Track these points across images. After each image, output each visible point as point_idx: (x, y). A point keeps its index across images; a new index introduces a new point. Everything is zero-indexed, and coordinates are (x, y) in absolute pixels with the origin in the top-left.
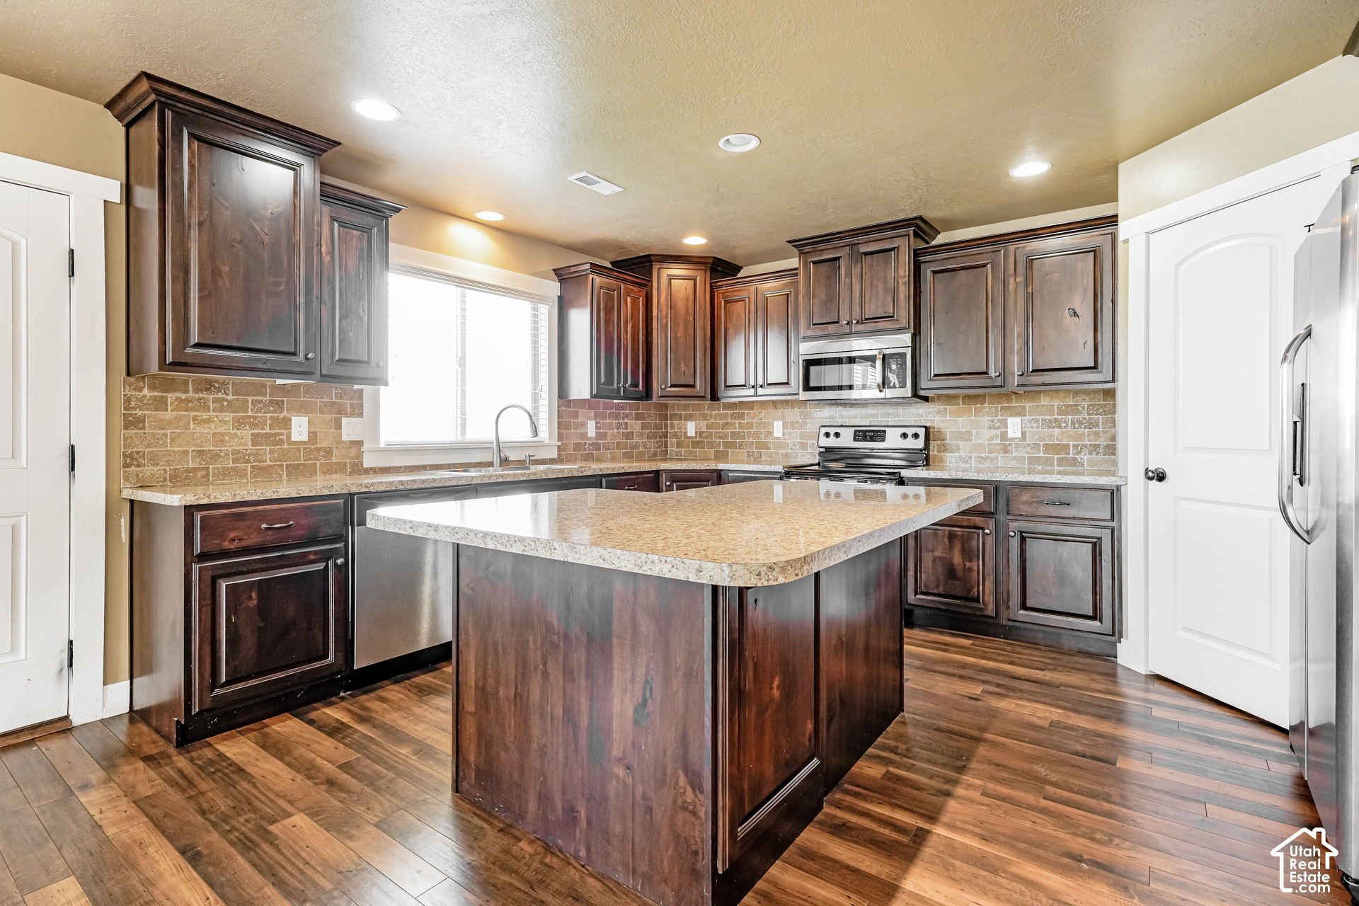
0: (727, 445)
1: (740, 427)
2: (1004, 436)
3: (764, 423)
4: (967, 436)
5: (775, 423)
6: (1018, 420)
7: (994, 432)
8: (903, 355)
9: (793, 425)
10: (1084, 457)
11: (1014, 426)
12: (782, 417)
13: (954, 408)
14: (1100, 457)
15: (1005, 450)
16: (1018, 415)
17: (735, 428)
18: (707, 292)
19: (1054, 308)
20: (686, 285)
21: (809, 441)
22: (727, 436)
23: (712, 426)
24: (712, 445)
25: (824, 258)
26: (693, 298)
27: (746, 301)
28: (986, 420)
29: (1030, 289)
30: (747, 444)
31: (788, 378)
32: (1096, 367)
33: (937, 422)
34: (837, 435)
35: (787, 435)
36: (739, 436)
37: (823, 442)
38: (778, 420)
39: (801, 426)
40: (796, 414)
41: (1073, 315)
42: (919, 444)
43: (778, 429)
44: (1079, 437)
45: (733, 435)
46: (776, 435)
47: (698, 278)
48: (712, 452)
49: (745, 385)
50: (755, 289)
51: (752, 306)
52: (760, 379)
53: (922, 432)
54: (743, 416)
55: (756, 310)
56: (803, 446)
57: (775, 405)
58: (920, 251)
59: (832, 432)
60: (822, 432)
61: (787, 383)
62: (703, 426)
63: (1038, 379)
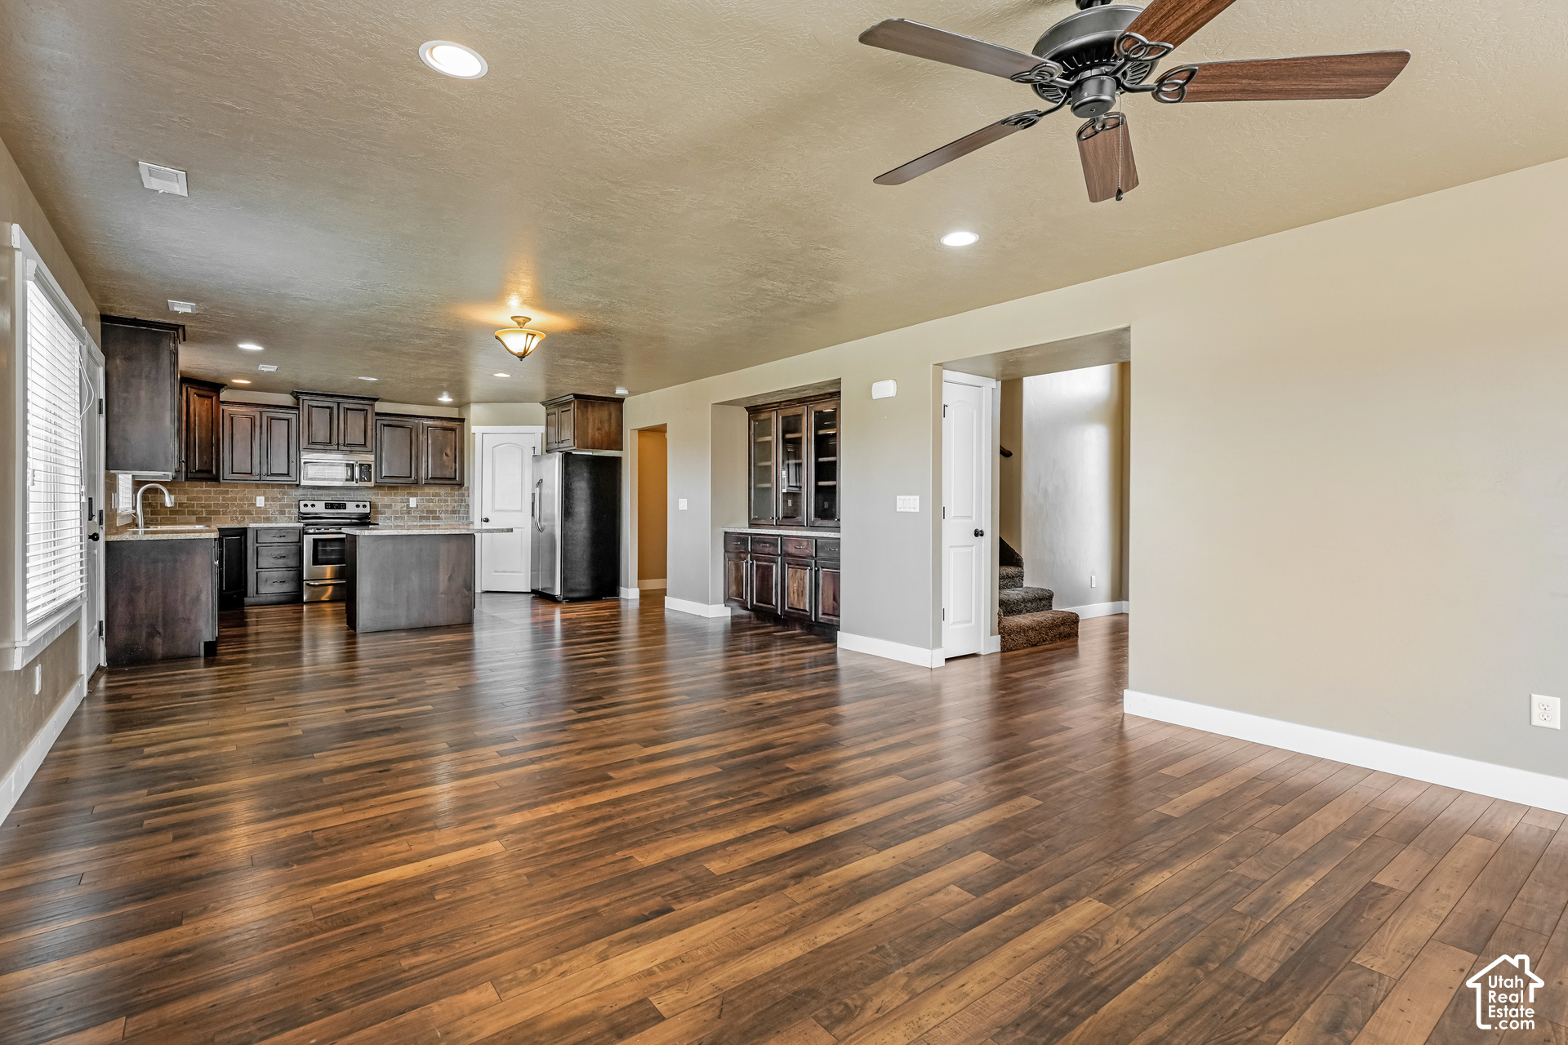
0: (210, 513)
1: (223, 500)
2: (408, 506)
3: (247, 498)
4: (390, 506)
5: (258, 498)
6: (415, 499)
7: (403, 504)
8: (370, 466)
9: (273, 499)
10: (443, 516)
11: (413, 502)
12: (264, 494)
13: (383, 492)
14: (449, 515)
15: (409, 513)
16: (415, 496)
17: (219, 501)
18: (218, 408)
19: (439, 451)
20: (206, 401)
21: (287, 510)
22: (210, 506)
23: (194, 499)
24: (193, 513)
25: (320, 405)
26: (210, 411)
27: (253, 420)
28: (399, 498)
29: (430, 442)
30: (230, 512)
31: (288, 471)
32: (455, 478)
33: (373, 498)
34: (313, 505)
35: (268, 506)
36: (223, 506)
37: (303, 509)
38: (260, 496)
39: (280, 500)
40: (276, 492)
41: (447, 455)
42: (367, 510)
43: (260, 501)
44: (441, 507)
45: (217, 505)
46: (258, 505)
47: (214, 398)
48: (194, 518)
49: (251, 473)
50: (261, 412)
51: (258, 423)
52: (264, 471)
53: (368, 504)
54: (227, 492)
55: (261, 426)
56: (282, 513)
57: (257, 486)
58: (378, 414)
59: (309, 503)
60: (302, 503)
61: (288, 475)
62: (184, 499)
63: (432, 482)
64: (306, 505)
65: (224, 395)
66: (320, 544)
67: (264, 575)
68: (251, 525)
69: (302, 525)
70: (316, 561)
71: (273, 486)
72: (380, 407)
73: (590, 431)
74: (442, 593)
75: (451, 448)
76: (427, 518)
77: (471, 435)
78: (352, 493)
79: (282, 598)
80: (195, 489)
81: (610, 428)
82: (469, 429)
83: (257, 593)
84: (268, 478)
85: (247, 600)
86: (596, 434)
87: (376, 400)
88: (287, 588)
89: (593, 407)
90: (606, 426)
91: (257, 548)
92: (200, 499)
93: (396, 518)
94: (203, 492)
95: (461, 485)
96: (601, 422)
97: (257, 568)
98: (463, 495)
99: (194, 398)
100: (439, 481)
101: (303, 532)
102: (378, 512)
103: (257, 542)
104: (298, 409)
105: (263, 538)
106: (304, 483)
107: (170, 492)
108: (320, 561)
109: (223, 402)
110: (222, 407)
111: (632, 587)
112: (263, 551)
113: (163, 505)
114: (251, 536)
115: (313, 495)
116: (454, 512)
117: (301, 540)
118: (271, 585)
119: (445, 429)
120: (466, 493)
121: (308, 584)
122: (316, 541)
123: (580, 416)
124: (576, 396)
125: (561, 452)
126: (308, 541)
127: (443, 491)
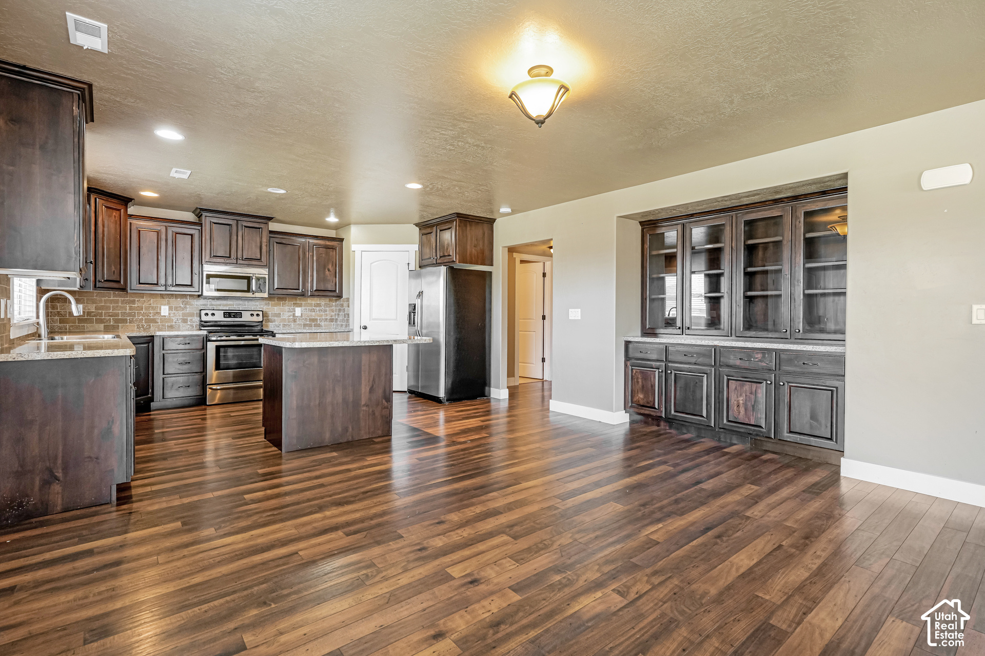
0: (117, 321)
1: (130, 309)
2: (294, 315)
3: (152, 307)
4: (278, 315)
5: (163, 307)
6: (299, 309)
7: (290, 313)
8: (265, 278)
9: (176, 309)
10: (323, 324)
11: (298, 311)
12: (168, 303)
13: (273, 302)
14: (327, 323)
15: (295, 321)
16: (300, 306)
17: (126, 310)
18: (126, 221)
19: (322, 267)
20: (115, 213)
21: (189, 318)
22: (117, 315)
23: (102, 308)
24: (100, 321)
25: (220, 222)
26: (118, 223)
27: (158, 233)
28: (286, 308)
29: (315, 258)
30: (136, 320)
31: (192, 282)
32: (335, 291)
33: (265, 308)
34: (213, 314)
35: (172, 315)
36: (130, 314)
37: (204, 318)
38: (165, 305)
39: (183, 309)
40: (179, 302)
41: (329, 270)
42: (260, 319)
43: (165, 310)
44: (322, 316)
45: (124, 314)
46: (162, 314)
47: (122, 211)
48: (102, 326)
49: (157, 284)
50: (166, 226)
51: (163, 237)
52: (170, 282)
53: (260, 313)
54: (133, 302)
55: (166, 240)
56: (185, 321)
57: (162, 296)
58: (271, 232)
59: (210, 312)
60: (203, 312)
61: (191, 285)
62: (92, 308)
63: (316, 293)
64: (207, 314)
65: (132, 210)
66: (222, 350)
67: (169, 380)
68: (158, 333)
69: (205, 333)
70: (218, 367)
71: (176, 296)
72: (273, 226)
73: (469, 247)
74: (364, 405)
75: (332, 265)
76: (310, 326)
77: (351, 252)
78: (246, 303)
79: (186, 402)
80: (103, 299)
81: (483, 246)
82: (349, 248)
83: (163, 398)
84: (173, 289)
85: (153, 405)
86: (473, 250)
87: (270, 219)
88: (193, 392)
89: (471, 226)
90: (481, 243)
91: (163, 354)
92: (108, 308)
93: (284, 326)
94: (111, 301)
95: (340, 296)
96: (477, 240)
97: (164, 374)
98: (342, 305)
99: (102, 210)
100: (321, 293)
101: (206, 340)
102: (268, 321)
103: (163, 349)
104: (201, 225)
105: (170, 345)
106: (205, 293)
107: (78, 301)
108: (222, 366)
109: (131, 216)
110: (129, 221)
111: (502, 388)
112: (169, 359)
113: (71, 313)
114: (157, 342)
115: (212, 305)
116: (331, 320)
117: (204, 347)
118: (177, 390)
119: (327, 247)
120: (345, 304)
121: (210, 388)
122: (218, 348)
123: (461, 233)
124: (459, 215)
125: (446, 266)
126: (211, 347)
127: (323, 302)
